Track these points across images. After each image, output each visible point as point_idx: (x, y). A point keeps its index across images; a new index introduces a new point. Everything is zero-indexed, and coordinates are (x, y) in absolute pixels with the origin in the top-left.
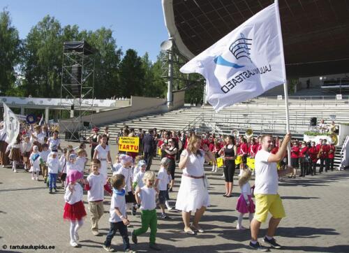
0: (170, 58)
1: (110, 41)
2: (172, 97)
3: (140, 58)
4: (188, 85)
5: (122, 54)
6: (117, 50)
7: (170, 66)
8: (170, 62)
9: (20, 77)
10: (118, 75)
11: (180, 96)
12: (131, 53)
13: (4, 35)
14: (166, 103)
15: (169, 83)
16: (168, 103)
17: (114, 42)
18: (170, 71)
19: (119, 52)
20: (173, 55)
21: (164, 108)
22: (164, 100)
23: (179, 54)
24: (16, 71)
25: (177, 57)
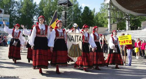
0: (109, 7)
1: (76, 3)
2: (111, 26)
3: (91, 10)
4: (118, 21)
5: (82, 8)
6: (79, 7)
7: (109, 11)
8: (109, 9)
9: (36, 21)
10: (81, 19)
11: (115, 26)
12: (87, 8)
13: (29, 3)
14: (107, 30)
15: (109, 20)
16: (109, 30)
17: (78, 3)
18: (109, 14)
19: (81, 8)
20: (110, 6)
21: (107, 32)
22: (107, 28)
23: (113, 5)
24: (34, 19)
25: (112, 7)
